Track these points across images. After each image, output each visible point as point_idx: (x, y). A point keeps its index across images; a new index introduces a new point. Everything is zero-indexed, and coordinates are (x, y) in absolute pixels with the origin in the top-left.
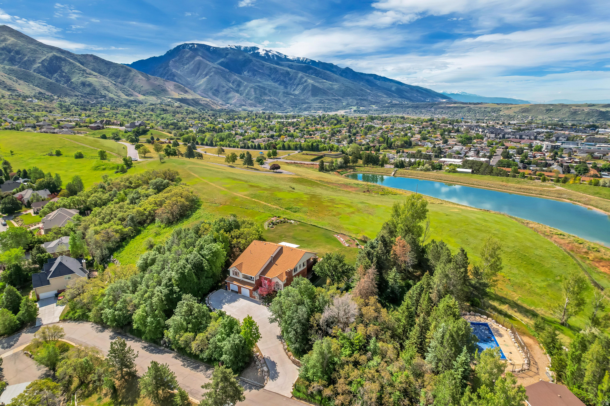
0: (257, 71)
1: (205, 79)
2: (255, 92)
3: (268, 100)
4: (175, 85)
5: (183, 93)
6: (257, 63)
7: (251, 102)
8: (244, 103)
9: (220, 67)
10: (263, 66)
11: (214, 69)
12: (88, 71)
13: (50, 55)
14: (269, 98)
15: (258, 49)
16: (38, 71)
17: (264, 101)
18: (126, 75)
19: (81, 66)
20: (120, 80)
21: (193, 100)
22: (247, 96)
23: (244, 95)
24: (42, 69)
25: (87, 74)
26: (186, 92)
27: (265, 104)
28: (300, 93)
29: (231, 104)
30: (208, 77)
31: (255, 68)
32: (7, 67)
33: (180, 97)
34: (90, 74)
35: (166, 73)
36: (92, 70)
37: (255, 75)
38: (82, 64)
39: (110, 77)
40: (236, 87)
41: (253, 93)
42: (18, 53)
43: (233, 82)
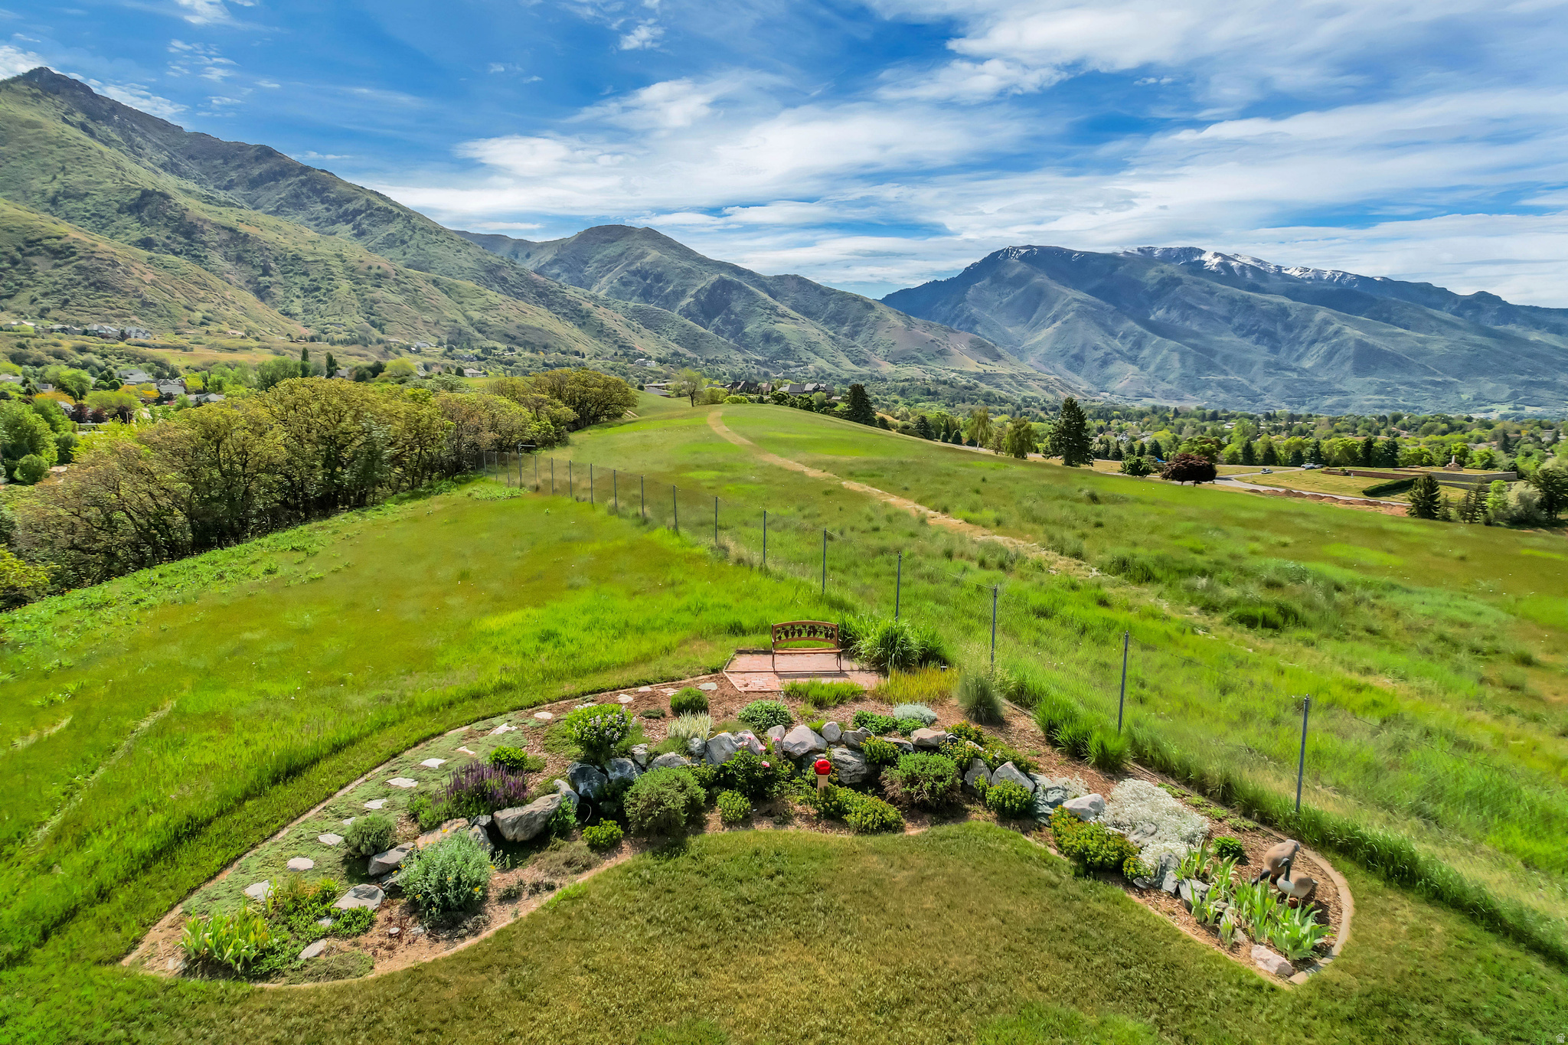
0: (1192, 307)
1: (1050, 330)
2: (1183, 361)
3: (1220, 384)
4: (972, 341)
5: (988, 361)
6: (1196, 288)
7: (1169, 387)
8: (1148, 390)
9: (1091, 298)
10: (1212, 293)
11: (1076, 305)
12: (782, 308)
13: (715, 278)
14: (1221, 377)
15: (1201, 252)
16: (687, 313)
17: (1206, 385)
18: (861, 318)
19: (770, 299)
20: (845, 329)
21: (1012, 376)
22: (1160, 373)
23: (1152, 368)
24: (694, 309)
25: (778, 315)
26: (998, 357)
27: (1210, 393)
28: (1317, 366)
29: (1112, 393)
30: (1058, 324)
31: (1189, 300)
32: (631, 304)
33: (981, 371)
34: (784, 316)
35: (957, 316)
36: (792, 308)
37: (1187, 319)
38: (773, 295)
39: (826, 323)
40: (1131, 349)
41: (1177, 365)
42: (659, 278)
43: (1124, 337)
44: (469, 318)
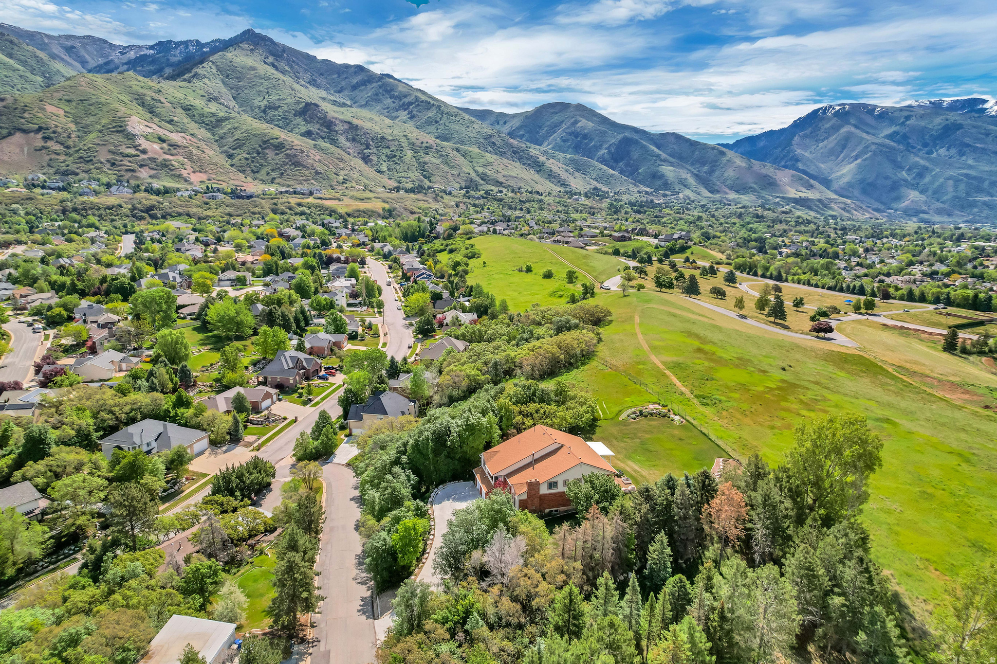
0: (968, 145)
1: (853, 165)
2: (956, 187)
3: (985, 203)
4: (793, 176)
5: (804, 190)
6: (974, 131)
7: (942, 206)
8: (924, 208)
9: (887, 142)
10: (987, 134)
11: (873, 147)
12: (664, 156)
13: (621, 136)
14: (987, 199)
15: (985, 101)
16: (603, 161)
17: (973, 204)
18: (716, 161)
19: (656, 150)
20: (706, 168)
21: (820, 201)
22: (936, 196)
23: (930, 192)
24: (607, 157)
25: (661, 160)
26: (810, 187)
27: (976, 210)
29: (896, 210)
30: (859, 161)
31: (967, 140)
32: (568, 156)
33: (797, 196)
34: (664, 161)
35: (784, 156)
36: (670, 155)
37: (963, 155)
38: (658, 148)
39: (693, 164)
40: (914, 178)
41: (951, 189)
42: (585, 137)
43: (910, 170)
44: (476, 171)
